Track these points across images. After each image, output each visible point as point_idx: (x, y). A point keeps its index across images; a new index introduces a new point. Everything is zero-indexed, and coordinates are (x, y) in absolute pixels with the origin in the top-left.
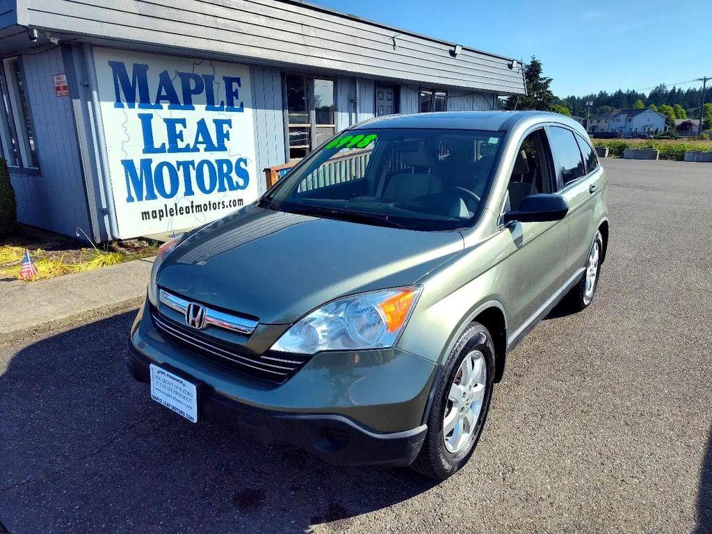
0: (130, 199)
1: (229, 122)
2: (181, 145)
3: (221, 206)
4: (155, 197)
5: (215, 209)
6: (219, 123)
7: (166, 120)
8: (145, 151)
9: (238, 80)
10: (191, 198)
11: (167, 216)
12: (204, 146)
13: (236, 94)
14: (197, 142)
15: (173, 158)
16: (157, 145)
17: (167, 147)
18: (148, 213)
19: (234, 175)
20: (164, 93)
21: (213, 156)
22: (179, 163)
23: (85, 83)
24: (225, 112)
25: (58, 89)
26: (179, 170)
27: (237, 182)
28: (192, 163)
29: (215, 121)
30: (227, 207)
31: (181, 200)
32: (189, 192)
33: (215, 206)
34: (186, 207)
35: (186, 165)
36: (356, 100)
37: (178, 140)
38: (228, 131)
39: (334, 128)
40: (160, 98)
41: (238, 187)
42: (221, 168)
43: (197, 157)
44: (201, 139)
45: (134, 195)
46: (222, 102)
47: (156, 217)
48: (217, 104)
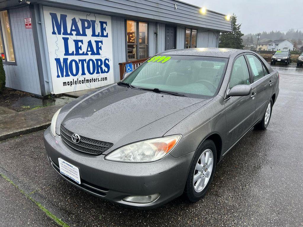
0: (58, 76)
1: (101, 42)
2: (81, 52)
3: (97, 80)
4: (69, 76)
5: (95, 82)
6: (97, 42)
7: (74, 41)
8: (65, 55)
9: (106, 23)
10: (84, 76)
11: (74, 84)
12: (91, 53)
13: (105, 29)
14: (87, 51)
15: (77, 58)
16: (70, 52)
17: (75, 53)
18: (66, 82)
19: (103, 66)
20: (74, 28)
21: (94, 57)
22: (80, 60)
23: (40, 23)
24: (100, 37)
25: (27, 25)
26: (79, 63)
27: (104, 70)
28: (85, 60)
29: (95, 41)
30: (100, 81)
31: (80, 77)
32: (83, 73)
33: (95, 80)
34: (82, 81)
35: (83, 61)
36: (157, 33)
37: (80, 50)
38: (101, 46)
40: (72, 30)
41: (105, 72)
42: (97, 63)
43: (87, 58)
44: (89, 49)
45: (60, 74)
46: (99, 33)
47: (69, 85)
48: (97, 34)
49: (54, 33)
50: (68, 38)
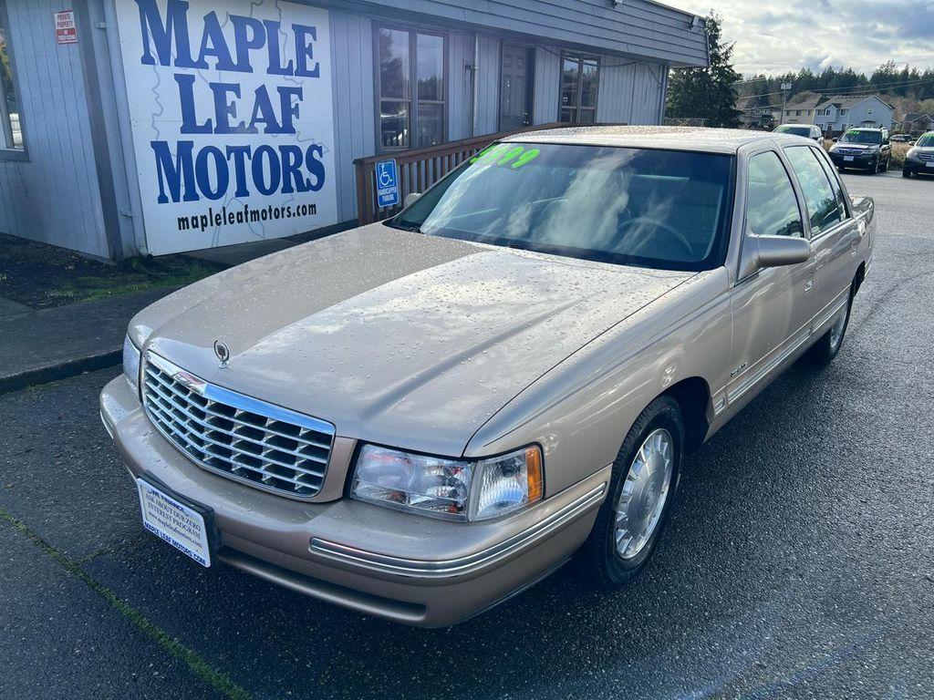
0: (162, 199)
1: (299, 91)
3: (286, 213)
4: (196, 198)
5: (277, 217)
6: (285, 93)
7: (212, 86)
8: (184, 130)
9: (312, 31)
10: (244, 200)
11: (212, 225)
12: (265, 125)
13: (309, 51)
14: (255, 119)
15: (221, 141)
16: (200, 122)
17: (214, 125)
18: (187, 218)
19: (303, 169)
20: (210, 45)
21: (277, 141)
22: (230, 150)
23: (102, 25)
24: (294, 77)
25: (61, 32)
26: (229, 159)
27: (308, 180)
28: (247, 149)
29: (280, 89)
30: (294, 214)
31: (231, 202)
32: (242, 191)
33: (277, 213)
34: (238, 213)
35: (239, 152)
36: (474, 66)
37: (230, 115)
38: (297, 105)
39: (443, 105)
40: (204, 51)
41: (310, 187)
42: (286, 158)
43: (254, 141)
44: (260, 115)
45: (167, 192)
46: (291, 62)
47: (197, 226)
48: (284, 65)
49: (147, 59)
50: (192, 78)
